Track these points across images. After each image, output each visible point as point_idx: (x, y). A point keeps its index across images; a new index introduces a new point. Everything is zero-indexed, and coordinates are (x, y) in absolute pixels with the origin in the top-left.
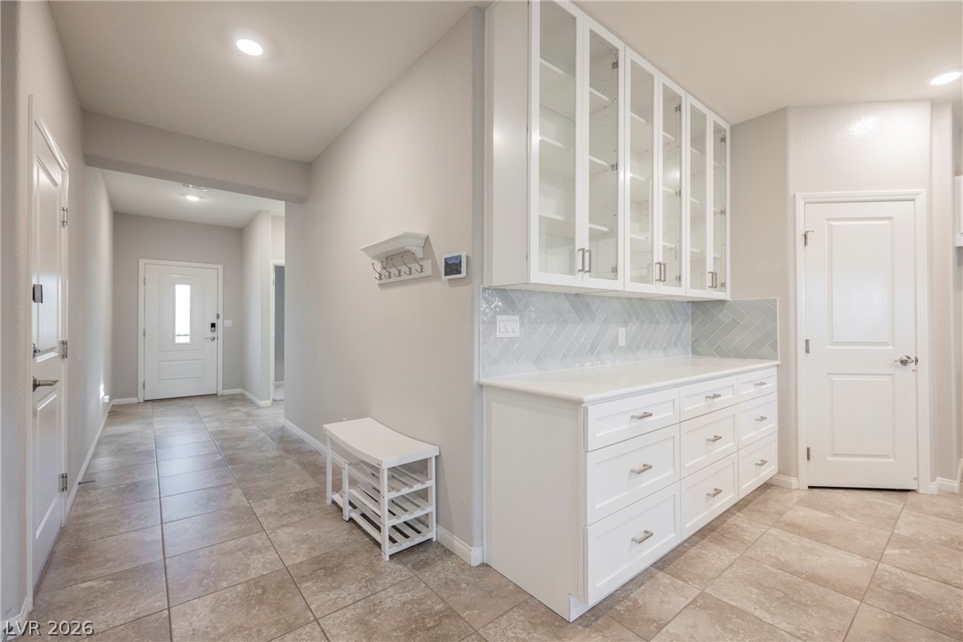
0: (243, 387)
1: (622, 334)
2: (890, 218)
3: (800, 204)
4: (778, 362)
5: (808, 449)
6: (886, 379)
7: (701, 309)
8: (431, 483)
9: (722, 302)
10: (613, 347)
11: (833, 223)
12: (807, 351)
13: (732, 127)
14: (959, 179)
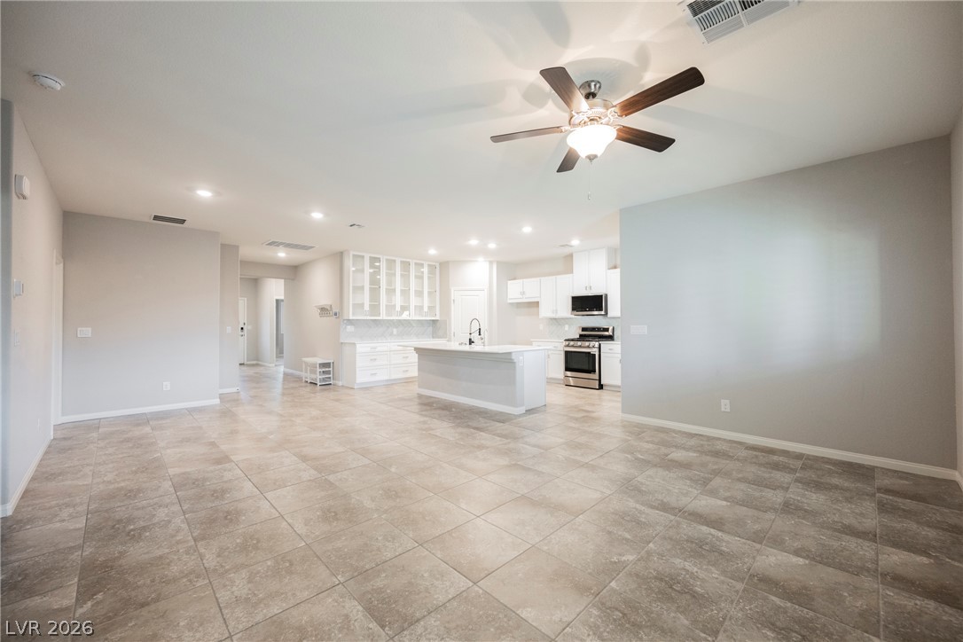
0: (258, 360)
1: (395, 331)
2: (479, 296)
3: (452, 291)
4: (447, 339)
7: (434, 322)
8: (331, 369)
9: (437, 320)
10: (391, 334)
11: (461, 297)
13: (440, 264)
14: (509, 282)
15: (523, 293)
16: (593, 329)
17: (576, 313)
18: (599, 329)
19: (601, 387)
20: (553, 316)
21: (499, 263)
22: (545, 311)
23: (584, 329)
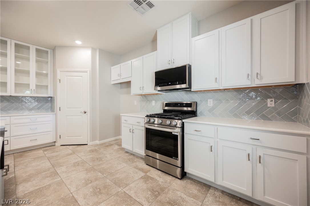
2: (82, 76)
3: (58, 72)
4: (55, 113)
5: (60, 135)
6: (80, 117)
11: (67, 77)
12: (60, 110)
13: (53, 51)
14: (112, 68)
15: (120, 75)
16: (176, 104)
17: (159, 88)
18: (181, 105)
19: (184, 175)
20: (141, 92)
21: (101, 51)
22: (135, 89)
23: (167, 105)
